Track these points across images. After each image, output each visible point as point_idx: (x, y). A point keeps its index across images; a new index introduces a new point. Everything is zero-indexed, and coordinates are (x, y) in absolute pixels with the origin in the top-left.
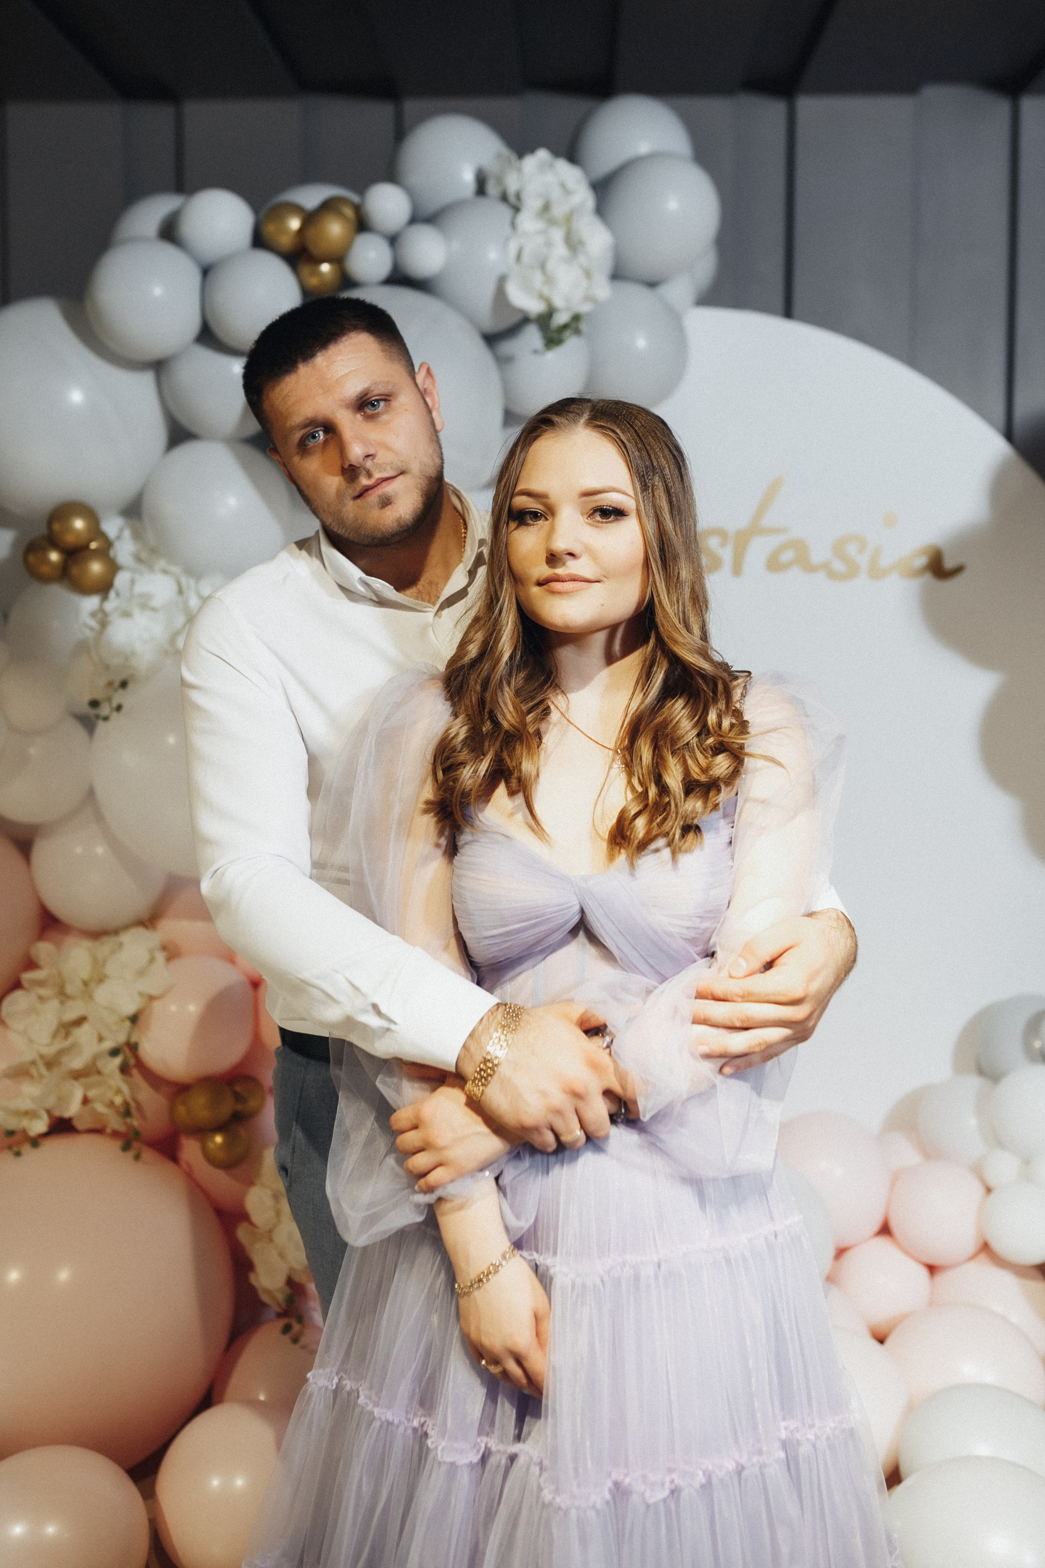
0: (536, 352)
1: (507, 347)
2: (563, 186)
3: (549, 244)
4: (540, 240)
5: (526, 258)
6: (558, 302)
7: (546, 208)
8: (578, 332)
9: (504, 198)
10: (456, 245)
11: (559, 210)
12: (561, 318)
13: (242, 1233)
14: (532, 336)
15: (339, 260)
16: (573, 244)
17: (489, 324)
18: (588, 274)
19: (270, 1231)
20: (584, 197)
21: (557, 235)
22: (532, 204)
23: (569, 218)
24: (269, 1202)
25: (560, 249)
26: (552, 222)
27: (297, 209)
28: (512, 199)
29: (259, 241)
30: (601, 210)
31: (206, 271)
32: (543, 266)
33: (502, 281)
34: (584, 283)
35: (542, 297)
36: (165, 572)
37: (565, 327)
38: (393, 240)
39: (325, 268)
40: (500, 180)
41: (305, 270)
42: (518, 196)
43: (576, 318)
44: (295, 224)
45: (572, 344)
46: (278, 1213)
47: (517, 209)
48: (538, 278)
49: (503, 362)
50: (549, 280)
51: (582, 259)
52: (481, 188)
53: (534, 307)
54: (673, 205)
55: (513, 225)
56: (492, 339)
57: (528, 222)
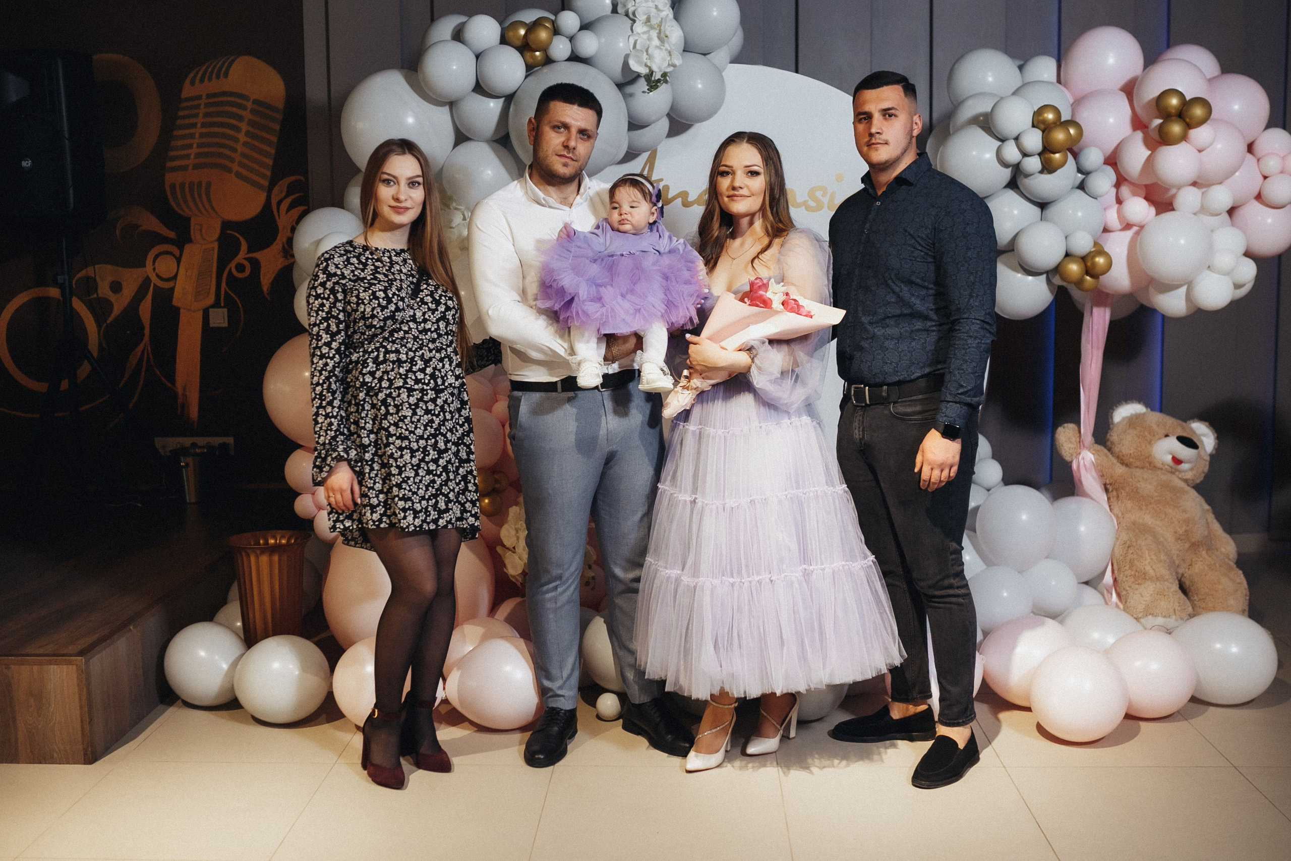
0: (644, 92)
1: (629, 89)
2: (656, 7)
3: (650, 39)
4: (645, 36)
5: (638, 47)
6: (655, 68)
7: (648, 20)
8: (666, 82)
9: (627, 15)
10: (603, 40)
11: (654, 21)
12: (657, 76)
13: (499, 549)
14: (642, 85)
15: (545, 49)
16: (663, 38)
17: (619, 78)
18: (670, 54)
19: (514, 548)
20: (668, 12)
21: (654, 34)
22: (641, 17)
23: (660, 25)
24: (513, 533)
25: (656, 42)
26: (652, 27)
27: (522, 24)
28: (631, 16)
29: (504, 41)
30: (676, 18)
31: (478, 57)
32: (647, 51)
33: (627, 57)
34: (669, 58)
35: (646, 66)
36: (456, 209)
37: (659, 81)
38: (571, 39)
39: (538, 53)
40: (625, 6)
41: (528, 55)
42: (634, 14)
43: (664, 75)
44: (522, 32)
45: (663, 87)
46: (518, 538)
47: (634, 21)
48: (645, 56)
49: (627, 97)
50: (650, 57)
51: (667, 45)
52: (615, 10)
53: (643, 71)
54: (715, 13)
55: (632, 30)
56: (620, 86)
57: (639, 28)
